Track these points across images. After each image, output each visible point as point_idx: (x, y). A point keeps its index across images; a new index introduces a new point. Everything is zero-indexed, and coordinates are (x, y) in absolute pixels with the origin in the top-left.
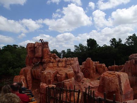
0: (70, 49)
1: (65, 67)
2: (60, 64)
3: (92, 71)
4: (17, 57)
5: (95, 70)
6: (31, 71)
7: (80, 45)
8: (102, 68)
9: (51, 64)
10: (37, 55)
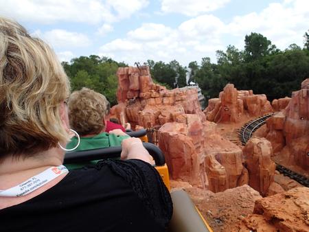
0: (208, 59)
1: (173, 104)
2: (166, 101)
3: (234, 110)
4: (100, 81)
5: (242, 107)
6: (126, 109)
7: (230, 50)
8: (257, 104)
9: (152, 101)
10: (132, 87)
